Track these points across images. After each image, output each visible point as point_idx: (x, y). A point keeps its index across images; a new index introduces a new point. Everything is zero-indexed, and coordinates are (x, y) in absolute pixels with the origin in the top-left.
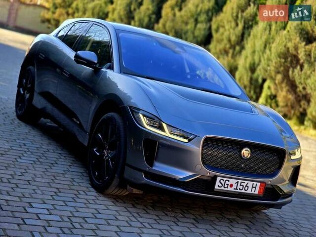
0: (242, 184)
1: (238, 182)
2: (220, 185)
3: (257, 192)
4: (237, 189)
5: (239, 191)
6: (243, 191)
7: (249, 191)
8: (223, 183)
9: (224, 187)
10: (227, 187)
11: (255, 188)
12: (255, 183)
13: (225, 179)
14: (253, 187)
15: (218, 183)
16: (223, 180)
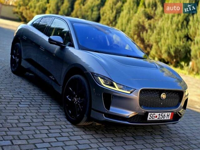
0: (162, 115)
1: (160, 114)
2: (150, 118)
3: (169, 118)
4: (159, 118)
5: (160, 119)
6: (163, 119)
7: (165, 119)
8: (152, 116)
9: (153, 118)
10: (154, 118)
11: (169, 116)
12: (169, 113)
13: (153, 113)
14: (167, 116)
15: (149, 117)
16: (152, 114)
